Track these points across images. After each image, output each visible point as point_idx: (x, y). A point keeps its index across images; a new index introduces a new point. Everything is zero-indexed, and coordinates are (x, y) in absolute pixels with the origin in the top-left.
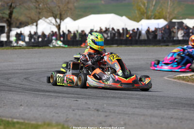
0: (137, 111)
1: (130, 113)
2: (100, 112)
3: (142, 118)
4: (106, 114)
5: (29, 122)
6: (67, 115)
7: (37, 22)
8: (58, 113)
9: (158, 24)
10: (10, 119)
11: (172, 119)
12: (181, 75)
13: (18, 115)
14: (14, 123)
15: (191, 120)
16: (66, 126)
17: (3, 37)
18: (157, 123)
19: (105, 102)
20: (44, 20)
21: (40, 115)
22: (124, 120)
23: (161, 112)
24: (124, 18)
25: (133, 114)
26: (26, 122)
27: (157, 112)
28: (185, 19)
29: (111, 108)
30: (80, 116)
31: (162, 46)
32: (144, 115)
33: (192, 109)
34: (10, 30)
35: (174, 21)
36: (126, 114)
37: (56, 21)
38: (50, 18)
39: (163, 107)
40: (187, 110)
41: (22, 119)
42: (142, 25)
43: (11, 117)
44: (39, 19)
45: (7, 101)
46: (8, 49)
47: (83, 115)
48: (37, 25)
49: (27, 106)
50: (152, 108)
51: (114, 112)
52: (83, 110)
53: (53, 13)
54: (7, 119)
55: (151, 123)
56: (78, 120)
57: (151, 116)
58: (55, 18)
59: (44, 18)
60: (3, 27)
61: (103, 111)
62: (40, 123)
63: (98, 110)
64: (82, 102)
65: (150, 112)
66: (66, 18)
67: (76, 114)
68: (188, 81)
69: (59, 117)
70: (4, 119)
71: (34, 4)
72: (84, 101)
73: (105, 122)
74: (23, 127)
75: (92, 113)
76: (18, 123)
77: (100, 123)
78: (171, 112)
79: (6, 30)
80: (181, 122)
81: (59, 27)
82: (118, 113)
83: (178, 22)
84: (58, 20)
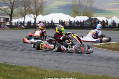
0: (74, 61)
1: (71, 62)
2: (56, 62)
3: (77, 65)
4: (59, 63)
5: (21, 66)
6: (40, 63)
7: (25, 16)
8: (35, 62)
9: (84, 19)
10: (12, 64)
11: (92, 66)
12: (95, 44)
13: (16, 62)
14: (14, 66)
15: (101, 67)
16: (40, 68)
17: (8, 23)
18: (84, 68)
19: (59, 57)
20: (28, 16)
21: (27, 62)
22: (68, 66)
23: (86, 63)
24: (68, 15)
25: (73, 63)
26: (20, 66)
27: (84, 62)
28: (97, 16)
29: (62, 60)
30: (46, 63)
31: (86, 30)
32: (78, 64)
33: (101, 61)
34: (11, 20)
35: (92, 17)
36: (69, 63)
37: (34, 16)
38: (31, 15)
39: (87, 60)
40: (99, 61)
41: (18, 64)
42: (76, 19)
43: (12, 63)
44: (26, 15)
45: (10, 55)
46: (10, 29)
47: (48, 63)
48: (25, 18)
49: (20, 58)
50: (82, 60)
51: (63, 62)
52: (48, 60)
53: (32, 12)
54: (11, 64)
55: (81, 68)
56: (45, 65)
57: (82, 64)
58: (34, 14)
59: (28, 14)
60: (8, 18)
61: (57, 61)
62: (27, 67)
63: (55, 61)
64: (47, 56)
65: (81, 62)
66: (39, 15)
67: (44, 62)
68: (99, 47)
69: (36, 64)
70: (9, 64)
71: (24, 7)
72: (48, 56)
73: (59, 67)
74: (19, 68)
75: (52, 62)
76: (16, 66)
77: (56, 67)
78: (91, 63)
79: (9, 20)
80: (96, 68)
81: (35, 19)
82: (65, 62)
83: (94, 18)
84: (35, 16)
